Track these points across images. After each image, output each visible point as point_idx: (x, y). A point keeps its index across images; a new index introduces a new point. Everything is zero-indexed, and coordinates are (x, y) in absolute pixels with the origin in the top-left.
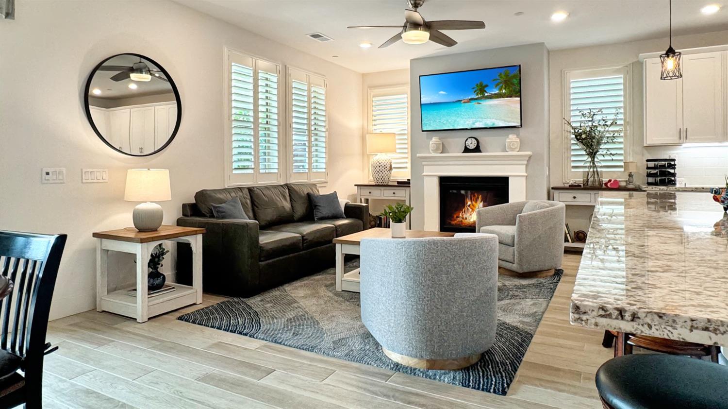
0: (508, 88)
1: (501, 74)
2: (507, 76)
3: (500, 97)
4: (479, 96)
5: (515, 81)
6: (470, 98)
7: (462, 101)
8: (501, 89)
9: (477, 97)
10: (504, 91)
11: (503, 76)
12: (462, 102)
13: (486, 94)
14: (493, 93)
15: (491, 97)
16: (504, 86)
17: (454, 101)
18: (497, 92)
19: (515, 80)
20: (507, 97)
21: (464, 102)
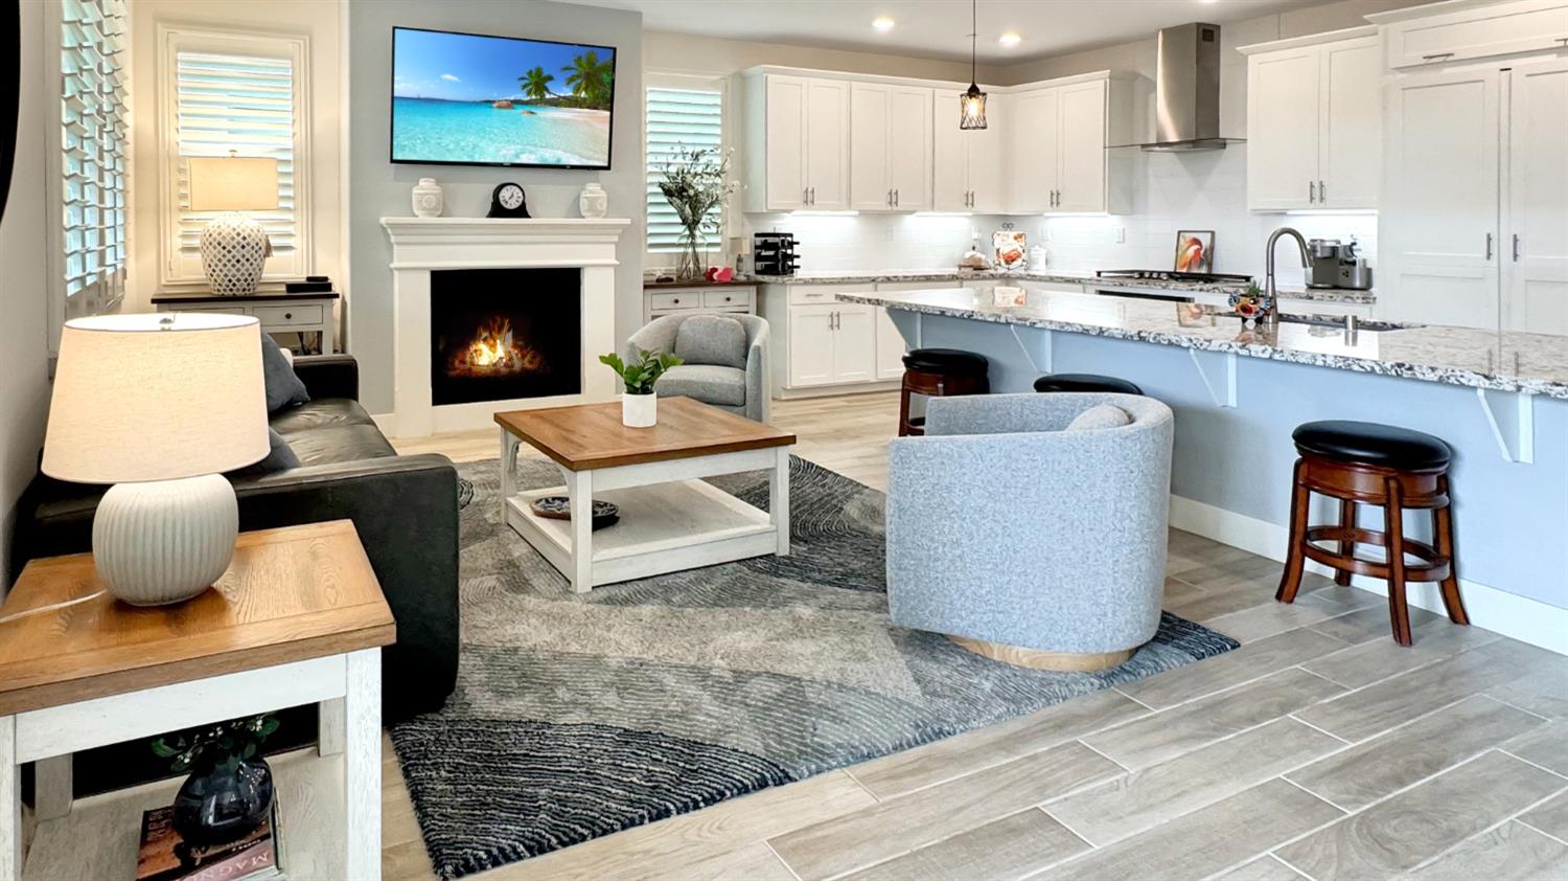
0: (593, 91)
1: (580, 58)
2: (591, 63)
3: (575, 106)
4: (534, 97)
5: (606, 78)
6: (512, 98)
7: (494, 102)
8: (577, 90)
9: (528, 98)
10: (583, 94)
11: (584, 62)
12: (495, 105)
13: (548, 96)
14: (562, 95)
15: (556, 103)
16: (583, 85)
17: (478, 100)
18: (571, 94)
19: (605, 76)
20: (589, 107)
21: (500, 107)
